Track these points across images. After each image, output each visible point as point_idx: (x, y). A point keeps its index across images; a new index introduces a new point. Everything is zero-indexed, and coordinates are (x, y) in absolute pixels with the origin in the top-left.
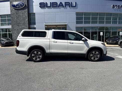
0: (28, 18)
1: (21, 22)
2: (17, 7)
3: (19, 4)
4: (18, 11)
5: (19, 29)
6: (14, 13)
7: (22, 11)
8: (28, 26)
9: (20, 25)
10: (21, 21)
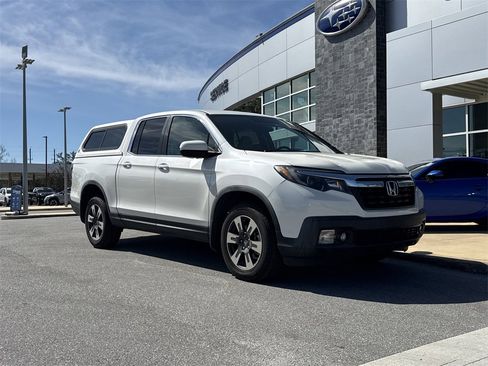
0: (375, 67)
1: (347, 97)
2: (336, 29)
3: (341, 12)
4: (341, 44)
5: (340, 129)
6: (326, 60)
7: (352, 39)
8: (374, 109)
9: (344, 110)
10: (347, 92)
